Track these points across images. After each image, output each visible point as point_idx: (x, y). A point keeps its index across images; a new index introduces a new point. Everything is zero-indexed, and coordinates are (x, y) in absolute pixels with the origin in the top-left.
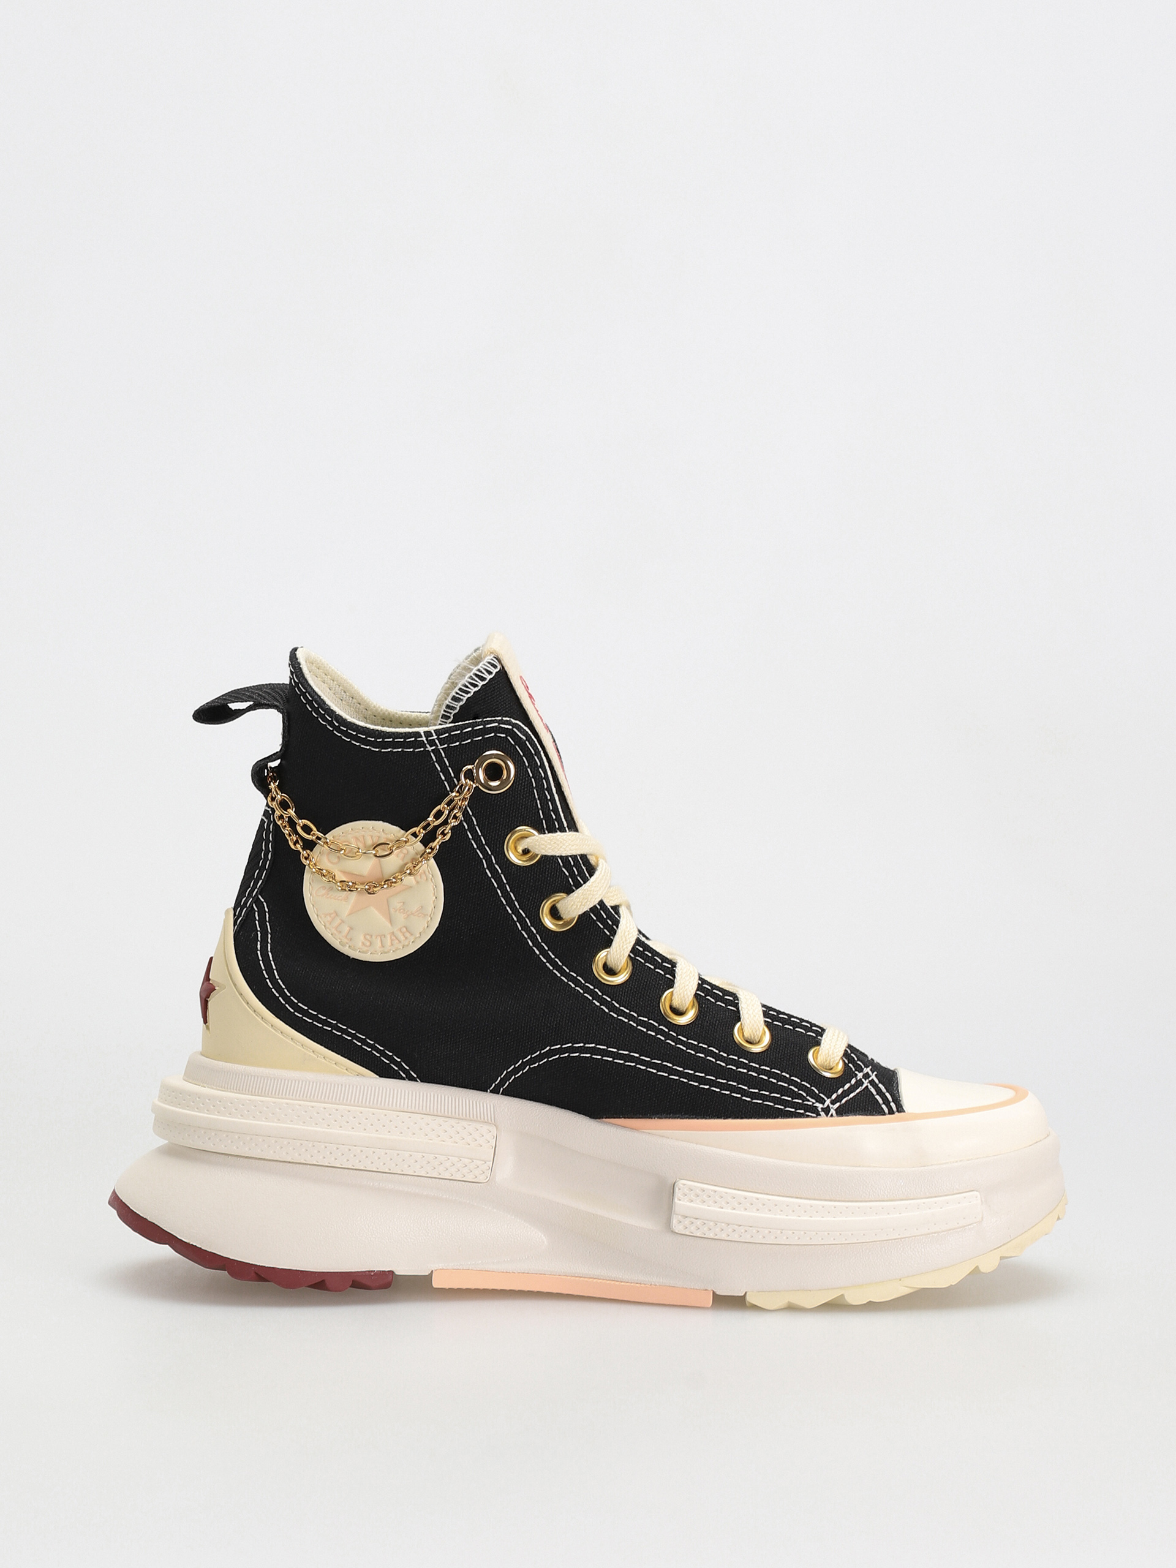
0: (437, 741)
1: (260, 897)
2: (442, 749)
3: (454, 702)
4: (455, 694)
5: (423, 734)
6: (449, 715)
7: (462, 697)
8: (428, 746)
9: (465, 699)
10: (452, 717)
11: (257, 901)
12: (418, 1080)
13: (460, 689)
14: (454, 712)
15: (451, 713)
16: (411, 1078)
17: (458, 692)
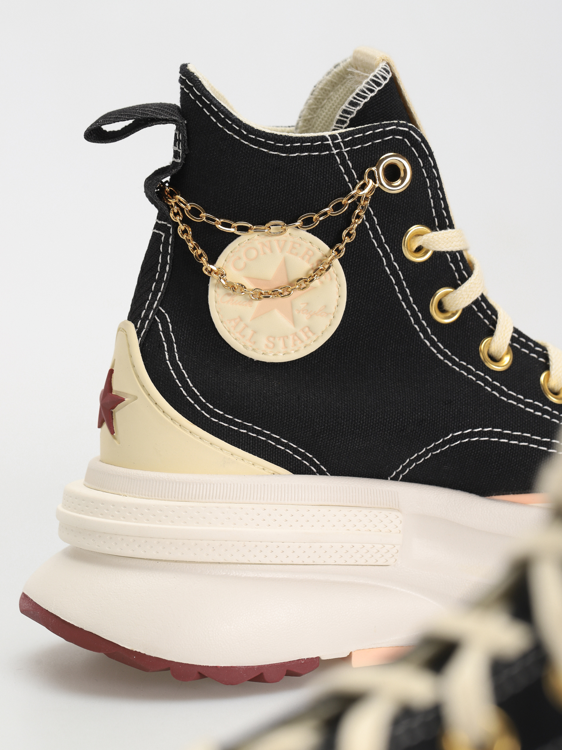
0: (342, 144)
1: (161, 308)
2: (346, 151)
3: (351, 107)
4: (353, 99)
5: (329, 138)
6: (345, 119)
7: (359, 102)
8: (333, 149)
9: (362, 104)
10: (348, 122)
11: (158, 313)
12: (328, 474)
13: (358, 94)
14: (350, 117)
15: (347, 118)
16: (321, 473)
17: (356, 97)
